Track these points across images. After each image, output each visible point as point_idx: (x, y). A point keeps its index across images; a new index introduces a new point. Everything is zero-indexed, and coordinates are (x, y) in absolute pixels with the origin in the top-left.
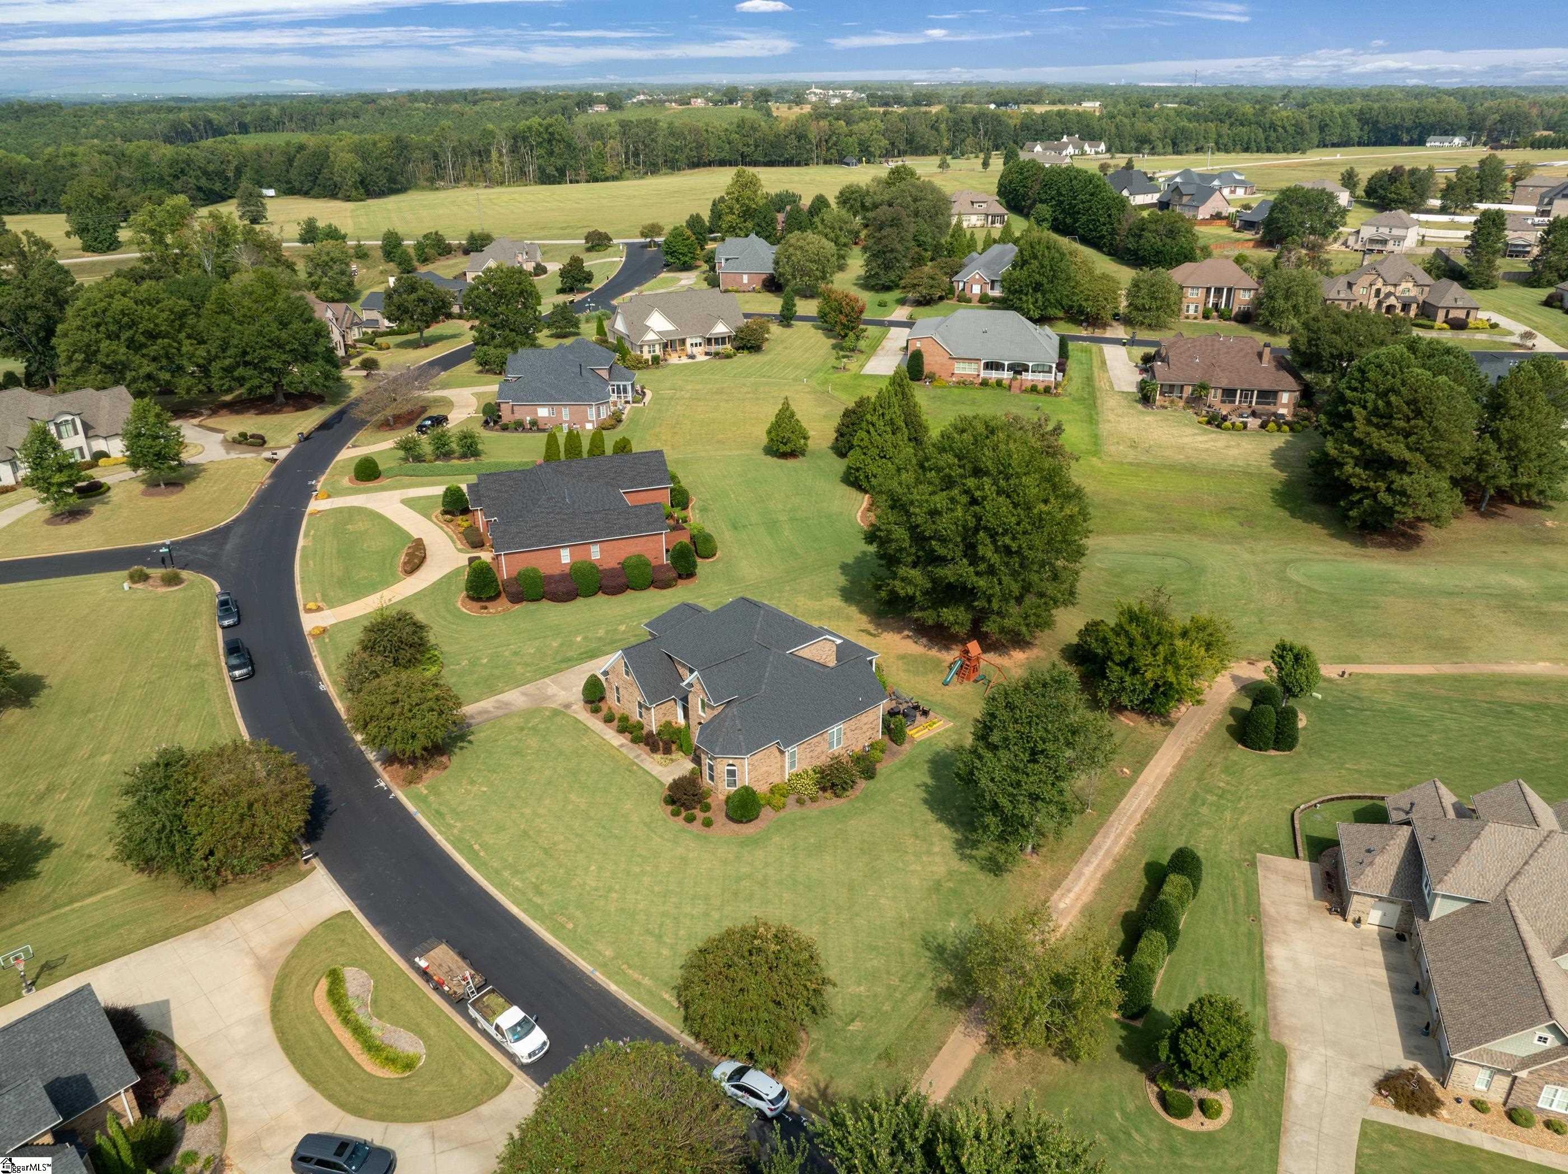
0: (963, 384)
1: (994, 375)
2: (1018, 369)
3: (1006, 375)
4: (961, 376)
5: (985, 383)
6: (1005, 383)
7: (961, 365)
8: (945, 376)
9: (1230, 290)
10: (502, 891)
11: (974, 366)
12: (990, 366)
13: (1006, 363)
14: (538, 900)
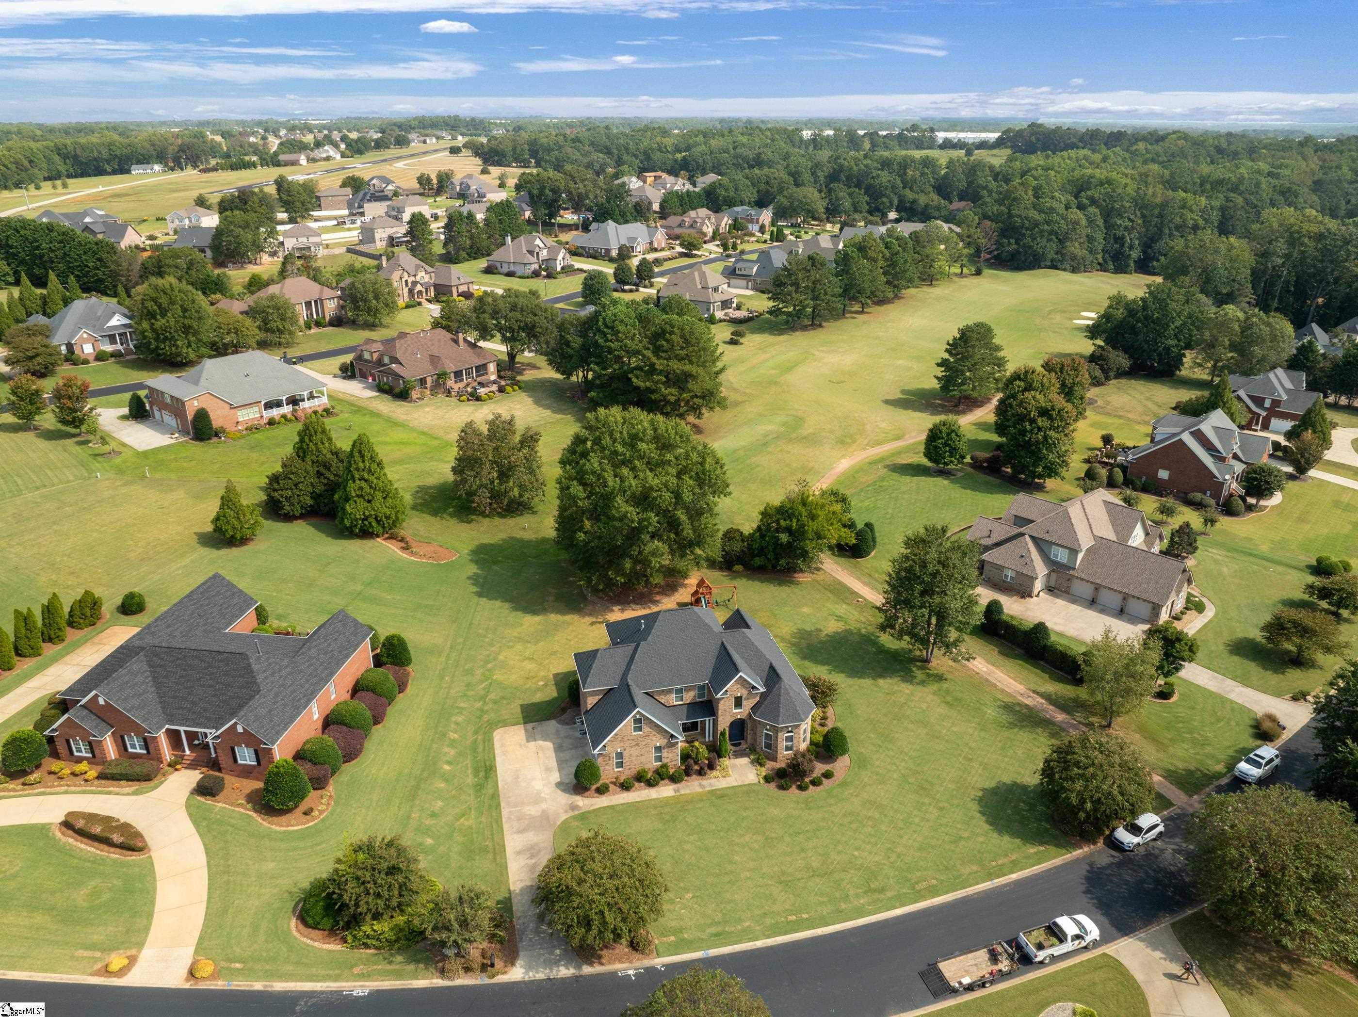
0: (253, 429)
1: (275, 413)
2: (294, 401)
3: (287, 409)
4: (246, 422)
5: (271, 422)
6: (289, 416)
7: (244, 412)
8: (230, 427)
9: (316, 302)
10: (869, 914)
11: (256, 409)
12: (269, 406)
13: (284, 398)
14: (889, 894)
